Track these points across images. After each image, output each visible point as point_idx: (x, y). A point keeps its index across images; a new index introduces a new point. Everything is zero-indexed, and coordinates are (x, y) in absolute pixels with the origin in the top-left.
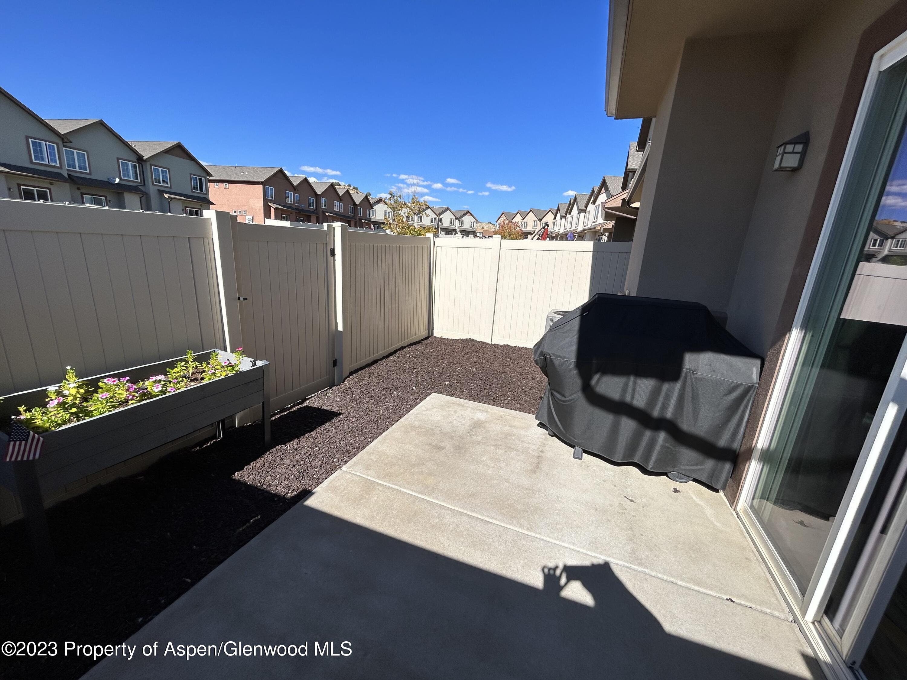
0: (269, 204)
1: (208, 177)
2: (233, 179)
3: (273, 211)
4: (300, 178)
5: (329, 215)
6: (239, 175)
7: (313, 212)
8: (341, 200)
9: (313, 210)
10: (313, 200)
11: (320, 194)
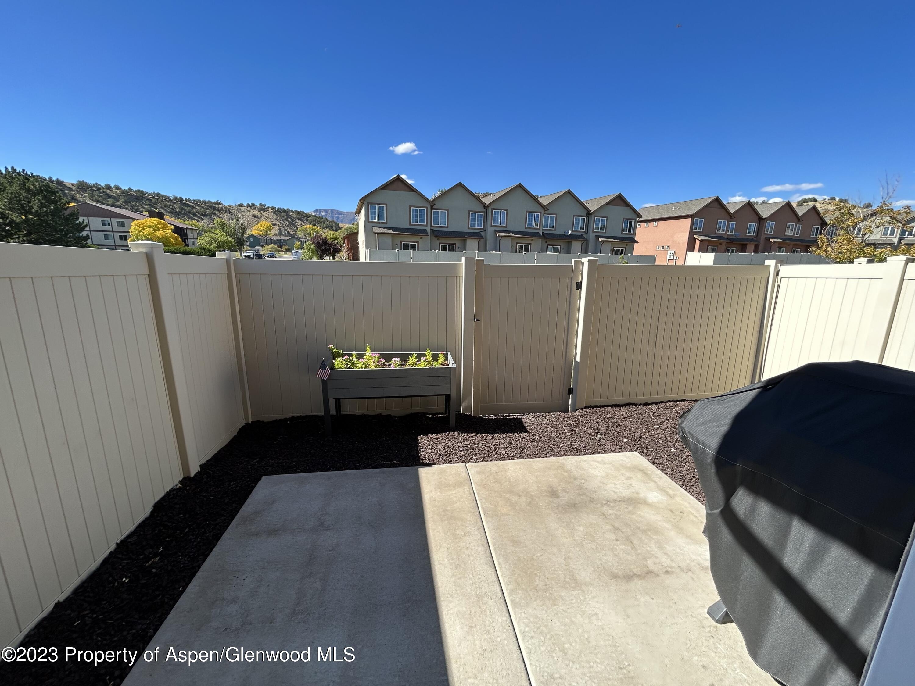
0: (695, 236)
1: (638, 219)
2: (663, 217)
3: (698, 243)
4: (741, 203)
5: (775, 242)
6: (670, 211)
7: (752, 240)
8: (799, 220)
9: (752, 238)
10: (753, 226)
11: (766, 217)
